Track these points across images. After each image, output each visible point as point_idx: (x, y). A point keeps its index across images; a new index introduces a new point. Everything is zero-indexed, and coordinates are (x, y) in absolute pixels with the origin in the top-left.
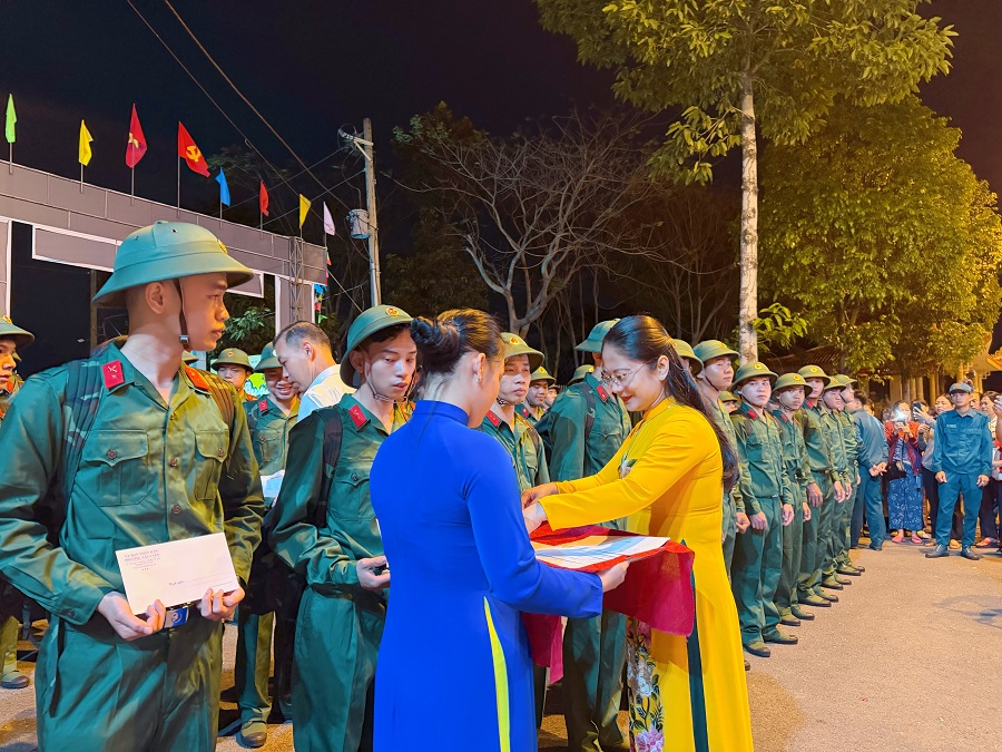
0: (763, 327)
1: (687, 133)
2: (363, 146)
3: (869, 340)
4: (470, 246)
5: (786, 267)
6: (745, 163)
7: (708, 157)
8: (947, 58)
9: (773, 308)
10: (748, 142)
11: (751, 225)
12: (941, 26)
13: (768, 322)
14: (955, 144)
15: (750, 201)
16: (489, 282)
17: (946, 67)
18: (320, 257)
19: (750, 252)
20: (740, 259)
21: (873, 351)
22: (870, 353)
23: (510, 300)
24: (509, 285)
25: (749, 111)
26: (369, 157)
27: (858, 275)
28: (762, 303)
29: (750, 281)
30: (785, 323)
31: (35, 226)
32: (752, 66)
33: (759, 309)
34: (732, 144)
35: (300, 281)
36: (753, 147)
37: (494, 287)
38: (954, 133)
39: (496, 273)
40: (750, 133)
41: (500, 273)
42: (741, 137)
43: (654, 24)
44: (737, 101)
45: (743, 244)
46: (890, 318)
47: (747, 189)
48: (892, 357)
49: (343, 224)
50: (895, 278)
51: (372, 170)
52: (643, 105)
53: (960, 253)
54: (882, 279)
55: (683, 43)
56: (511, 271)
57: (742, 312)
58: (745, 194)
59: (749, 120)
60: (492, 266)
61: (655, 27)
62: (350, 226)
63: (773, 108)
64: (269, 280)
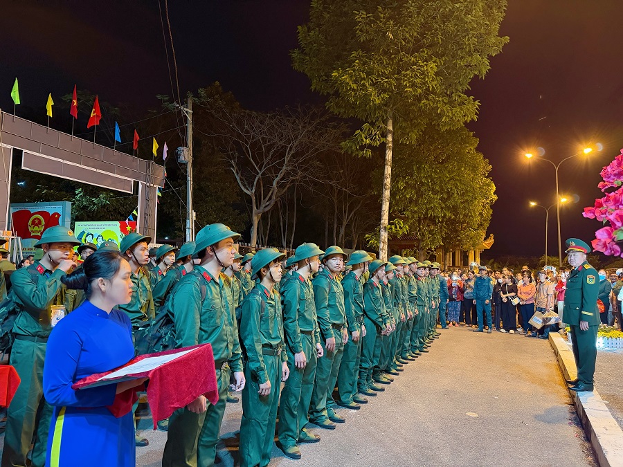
0: (391, 228)
1: (363, 135)
2: (187, 112)
3: (433, 235)
4: (233, 167)
5: (398, 197)
6: (387, 151)
7: (370, 146)
8: (476, 114)
9: (396, 221)
10: (389, 142)
11: (388, 181)
12: (474, 100)
13: (393, 226)
14: (476, 145)
15: (388, 170)
16: (243, 188)
17: (475, 118)
18: (161, 172)
19: (387, 193)
20: (382, 197)
21: (434, 239)
22: (432, 241)
23: (254, 199)
24: (254, 191)
25: (391, 128)
26: (190, 118)
27: (432, 205)
28: (391, 218)
29: (386, 207)
30: (400, 228)
31: (24, 151)
32: (394, 105)
33: (389, 220)
34: (382, 141)
35: (152, 185)
36: (391, 145)
37: (245, 191)
38: (476, 140)
39: (246, 184)
40: (390, 138)
41: (249, 184)
42: (386, 139)
43: (354, 86)
44: (385, 122)
45: (384, 190)
46: (442, 225)
47: (387, 164)
48: (442, 244)
49: (174, 155)
50: (448, 208)
51: (191, 126)
52: (339, 115)
53: (475, 199)
54: (442, 208)
55: (367, 96)
56: (255, 183)
57: (382, 221)
58: (386, 167)
59: (390, 132)
60: (244, 179)
61: (355, 88)
62: (178, 156)
63: (401, 127)
64: (136, 184)
